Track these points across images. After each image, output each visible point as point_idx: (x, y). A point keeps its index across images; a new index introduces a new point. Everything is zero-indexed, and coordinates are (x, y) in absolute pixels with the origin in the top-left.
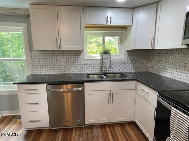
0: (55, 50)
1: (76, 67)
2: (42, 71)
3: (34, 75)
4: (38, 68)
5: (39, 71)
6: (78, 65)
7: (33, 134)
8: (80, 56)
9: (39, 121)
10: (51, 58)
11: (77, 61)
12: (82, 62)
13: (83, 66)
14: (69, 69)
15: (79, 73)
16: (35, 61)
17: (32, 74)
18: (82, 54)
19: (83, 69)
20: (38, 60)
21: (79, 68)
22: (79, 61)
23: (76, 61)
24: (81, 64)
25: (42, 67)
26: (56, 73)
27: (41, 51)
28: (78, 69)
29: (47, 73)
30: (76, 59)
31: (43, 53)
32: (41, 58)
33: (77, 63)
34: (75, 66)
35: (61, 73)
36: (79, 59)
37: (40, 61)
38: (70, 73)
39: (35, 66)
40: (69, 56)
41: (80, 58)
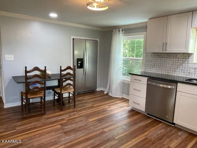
0: (161, 52)
1: (182, 70)
2: (151, 70)
3: (145, 72)
4: (149, 67)
5: (150, 70)
6: (185, 68)
7: (134, 112)
8: (188, 59)
9: (139, 104)
10: (160, 60)
11: (184, 64)
12: (190, 65)
13: (191, 70)
14: (175, 71)
15: (185, 76)
16: (148, 61)
17: (145, 71)
18: (191, 57)
19: (189, 73)
20: (150, 60)
21: (186, 71)
22: (187, 64)
23: (182, 64)
24: (188, 67)
25: (153, 66)
26: (163, 73)
27: (154, 53)
28: (184, 72)
29: (155, 72)
30: (183, 62)
31: (155, 55)
32: (153, 59)
33: (184, 66)
34: (181, 68)
35: (167, 74)
36: (186, 62)
37: (151, 61)
38: (175, 75)
39: (147, 65)
40: (177, 58)
41: (188, 61)
